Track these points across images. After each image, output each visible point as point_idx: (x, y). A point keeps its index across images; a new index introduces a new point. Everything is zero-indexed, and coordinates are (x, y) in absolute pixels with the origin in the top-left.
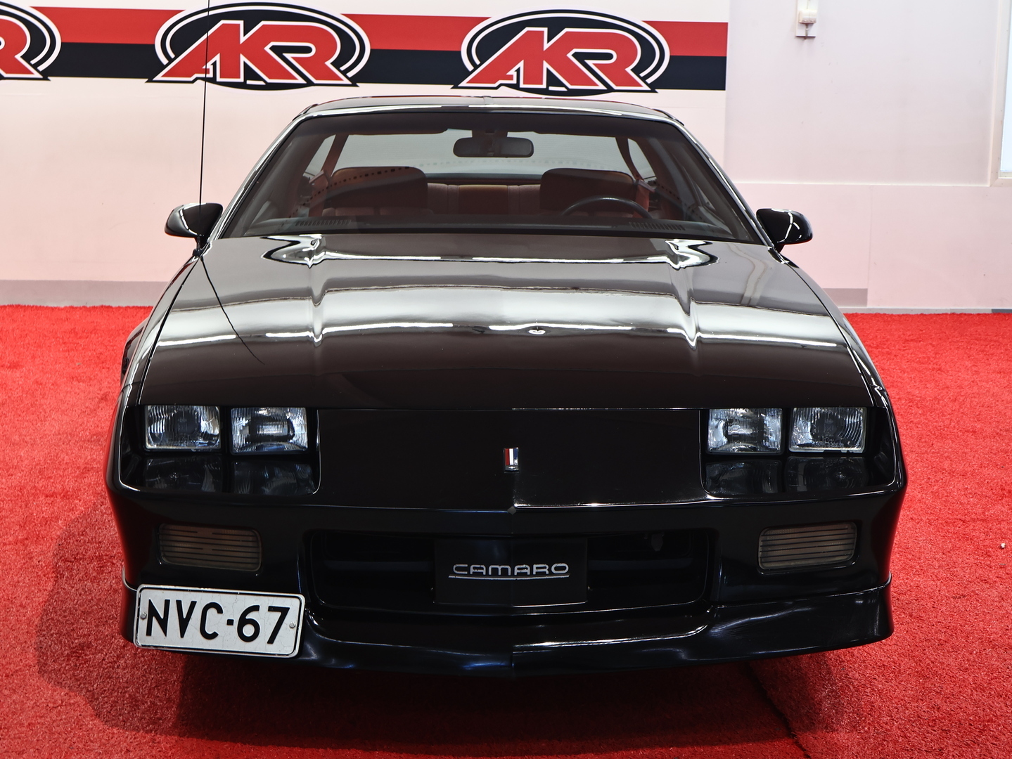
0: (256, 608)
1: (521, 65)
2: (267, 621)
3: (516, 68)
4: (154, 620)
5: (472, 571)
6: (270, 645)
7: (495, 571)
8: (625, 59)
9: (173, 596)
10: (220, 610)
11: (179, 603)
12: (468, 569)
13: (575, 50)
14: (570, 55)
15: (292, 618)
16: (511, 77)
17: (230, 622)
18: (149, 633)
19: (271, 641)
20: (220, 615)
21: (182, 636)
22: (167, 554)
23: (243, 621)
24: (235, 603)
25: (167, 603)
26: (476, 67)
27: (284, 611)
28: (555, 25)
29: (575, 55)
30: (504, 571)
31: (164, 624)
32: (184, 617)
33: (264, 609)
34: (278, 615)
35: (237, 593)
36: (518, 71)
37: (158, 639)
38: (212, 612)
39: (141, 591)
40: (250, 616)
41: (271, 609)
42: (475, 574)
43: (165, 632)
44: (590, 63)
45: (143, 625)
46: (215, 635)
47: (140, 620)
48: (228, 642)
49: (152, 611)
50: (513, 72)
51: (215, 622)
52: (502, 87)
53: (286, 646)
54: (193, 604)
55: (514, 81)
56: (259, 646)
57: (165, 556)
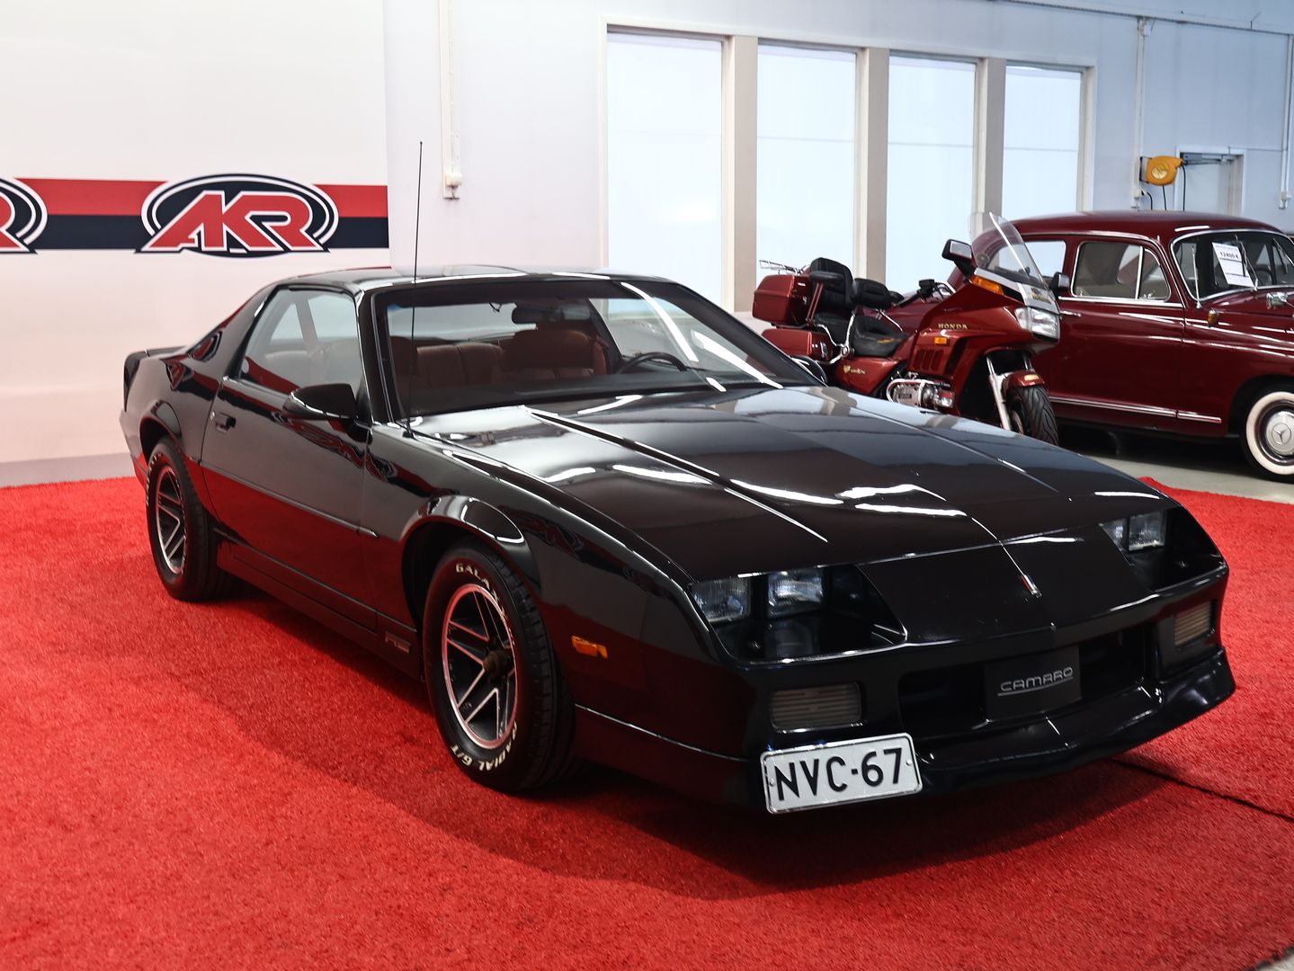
0: (873, 754)
1: (201, 228)
2: (886, 764)
3: (197, 231)
4: (783, 784)
5: (1015, 686)
6: (896, 785)
7: (1031, 683)
8: (299, 220)
9: (796, 759)
10: (842, 763)
11: (803, 764)
12: (1011, 686)
13: (252, 213)
14: (247, 218)
15: (907, 757)
16: (193, 241)
17: (854, 772)
18: (781, 797)
19: (896, 780)
20: (843, 767)
21: (815, 793)
22: (776, 720)
23: (866, 769)
24: (853, 751)
25: (792, 766)
26: (157, 231)
27: (898, 752)
28: (231, 188)
29: (253, 218)
30: (1037, 681)
31: (793, 786)
32: (812, 775)
33: (880, 753)
34: (893, 756)
35: (852, 744)
36: (199, 234)
37: (791, 802)
38: (835, 766)
39: (765, 759)
40: (870, 763)
41: (887, 752)
42: (1017, 689)
43: (797, 794)
44: (267, 225)
45: (774, 791)
46: (844, 787)
47: (770, 787)
48: (858, 791)
49: (780, 776)
50: (194, 235)
51: (840, 773)
52: (185, 251)
53: (910, 783)
54: (816, 762)
55: (196, 245)
56: (887, 789)
57: (775, 723)
